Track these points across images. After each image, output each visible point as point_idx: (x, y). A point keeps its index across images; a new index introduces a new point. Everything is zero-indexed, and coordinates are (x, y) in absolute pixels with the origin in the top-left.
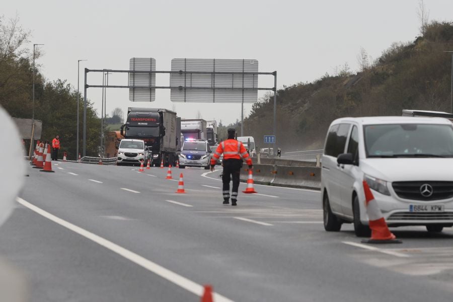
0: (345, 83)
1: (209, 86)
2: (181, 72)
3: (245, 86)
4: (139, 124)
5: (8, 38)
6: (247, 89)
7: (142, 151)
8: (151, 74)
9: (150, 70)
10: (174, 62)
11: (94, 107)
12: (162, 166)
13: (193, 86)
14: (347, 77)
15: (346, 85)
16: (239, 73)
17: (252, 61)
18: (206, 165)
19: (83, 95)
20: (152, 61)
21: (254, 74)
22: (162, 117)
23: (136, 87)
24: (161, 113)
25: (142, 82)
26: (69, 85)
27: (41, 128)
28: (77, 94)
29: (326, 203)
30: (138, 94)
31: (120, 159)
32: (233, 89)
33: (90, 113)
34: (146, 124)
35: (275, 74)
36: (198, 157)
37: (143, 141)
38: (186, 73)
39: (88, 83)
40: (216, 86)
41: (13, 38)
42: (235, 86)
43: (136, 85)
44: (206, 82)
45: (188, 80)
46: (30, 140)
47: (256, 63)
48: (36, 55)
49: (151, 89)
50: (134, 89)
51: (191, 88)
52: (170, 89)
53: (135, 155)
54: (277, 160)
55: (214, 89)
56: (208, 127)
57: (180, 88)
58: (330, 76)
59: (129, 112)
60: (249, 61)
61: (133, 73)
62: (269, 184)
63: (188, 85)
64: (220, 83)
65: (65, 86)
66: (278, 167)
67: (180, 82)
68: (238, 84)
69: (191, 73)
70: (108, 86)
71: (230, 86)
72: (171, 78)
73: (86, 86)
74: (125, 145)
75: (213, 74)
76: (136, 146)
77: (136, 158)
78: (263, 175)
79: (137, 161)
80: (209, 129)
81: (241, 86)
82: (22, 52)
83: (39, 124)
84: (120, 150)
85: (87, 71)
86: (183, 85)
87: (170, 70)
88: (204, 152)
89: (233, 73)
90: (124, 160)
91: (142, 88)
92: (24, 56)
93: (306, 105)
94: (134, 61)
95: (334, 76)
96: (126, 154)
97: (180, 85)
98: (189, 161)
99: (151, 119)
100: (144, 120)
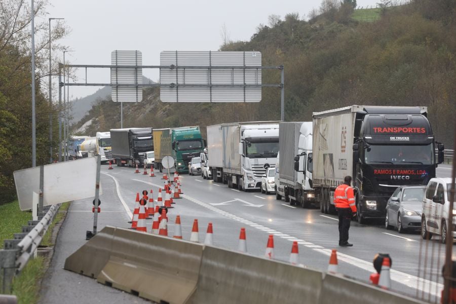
1: (205, 82)
2: (172, 67)
3: (247, 83)
4: (392, 138)
6: (250, 86)
8: (137, 69)
9: (135, 65)
10: (164, 54)
13: (187, 83)
16: (240, 68)
20: (137, 54)
21: (257, 68)
23: (120, 85)
25: (127, 79)
30: (122, 93)
32: (232, 86)
34: (407, 139)
38: (178, 67)
40: (213, 83)
42: (235, 83)
43: (119, 82)
44: (201, 78)
45: (180, 75)
47: (258, 55)
49: (138, 87)
50: (117, 87)
51: (184, 86)
55: (210, 87)
57: (172, 86)
61: (116, 68)
63: (180, 82)
64: (218, 79)
67: (171, 79)
68: (238, 80)
69: (184, 68)
71: (229, 83)
72: (161, 73)
73: (62, 85)
75: (210, 68)
81: (242, 83)
85: (61, 66)
86: (175, 83)
87: (159, 65)
89: (233, 68)
91: (127, 86)
94: (116, 54)
97: (172, 82)
99: (415, 129)
100: (401, 131)
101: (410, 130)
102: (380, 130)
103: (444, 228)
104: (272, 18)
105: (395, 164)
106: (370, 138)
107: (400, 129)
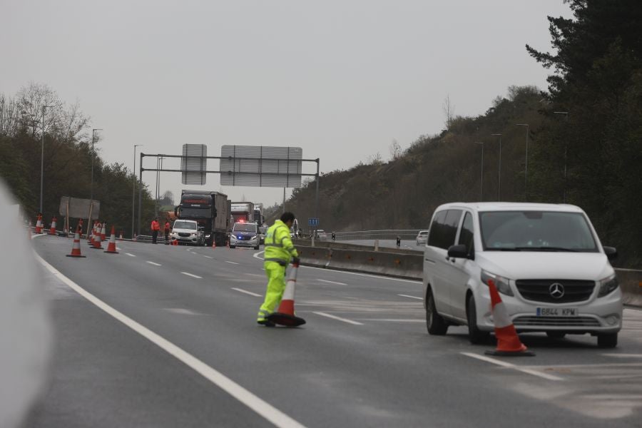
0: (378, 171)
1: (256, 171)
2: (230, 158)
3: (290, 172)
4: (192, 205)
5: (69, 123)
6: (292, 174)
7: (195, 231)
8: (203, 159)
9: (201, 156)
10: (224, 148)
11: (149, 189)
12: (214, 246)
13: (242, 171)
14: (379, 166)
15: (378, 173)
16: (286, 160)
17: (297, 148)
18: (256, 246)
19: (138, 178)
20: (203, 147)
21: (298, 160)
22: (214, 199)
23: (188, 171)
24: (213, 196)
25: (194, 166)
26: (125, 168)
27: (98, 208)
28: (134, 177)
29: (429, 302)
30: (190, 177)
31: (174, 238)
32: (278, 175)
33: (145, 194)
34: (199, 206)
35: (317, 161)
36: (248, 238)
37: (195, 222)
38: (235, 158)
39: (143, 167)
40: (263, 172)
41: (73, 124)
42: (281, 172)
43: (188, 169)
44: (254, 168)
45: (237, 167)
46: (88, 220)
47: (300, 150)
48: (95, 140)
49: (203, 173)
50: (186, 173)
51: (240, 173)
52: (219, 174)
53: (188, 235)
54: (332, 243)
55: (260, 174)
56: (255, 209)
57: (230, 173)
58: (364, 164)
59: (183, 194)
60: (294, 149)
61: (186, 158)
62: (324, 267)
63: (237, 170)
64: (266, 168)
65: (122, 169)
66: (334, 250)
67: (229, 167)
68: (283, 170)
69: (240, 159)
70: (162, 170)
71: (276, 172)
72: (221, 163)
73: (142, 170)
74: (179, 226)
75: (260, 160)
76: (189, 226)
77: (189, 238)
78: (318, 258)
79: (190, 241)
80: (256, 211)
81: (286, 172)
82: (82, 136)
83: (97, 204)
84: (174, 230)
85: (142, 155)
86: (232, 170)
87: (220, 156)
88: (254, 234)
89: (279, 160)
90: (178, 240)
91: (194, 172)
92: (84, 140)
93: (341, 191)
94: (186, 147)
95: (367, 164)
96: (180, 234)
97: (229, 170)
98: (239, 241)
101: (201, 202)
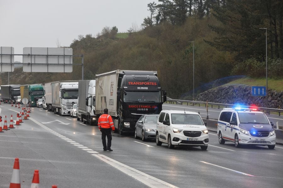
1: (45, 62)
2: (29, 55)
3: (65, 63)
4: (139, 88)
6: (67, 64)
7: (204, 127)
8: (12, 56)
9: (11, 54)
10: (25, 49)
13: (36, 63)
16: (62, 56)
20: (12, 49)
21: (70, 56)
23: (3, 63)
25: (7, 60)
30: (4, 67)
32: (58, 65)
34: (147, 88)
38: (32, 55)
40: (49, 63)
42: (60, 63)
44: (43, 61)
45: (33, 59)
47: (71, 50)
49: (12, 65)
51: (35, 64)
52: (23, 65)
55: (48, 65)
61: (1, 55)
63: (33, 62)
64: (51, 61)
68: (61, 62)
69: (35, 55)
71: (57, 63)
72: (24, 58)
75: (47, 56)
79: (201, 142)
81: (63, 63)
84: (173, 126)
86: (30, 63)
87: (23, 54)
89: (59, 56)
90: (183, 141)
91: (7, 64)
94: (1, 48)
96: (186, 133)
97: (28, 62)
98: (254, 139)
99: (151, 83)
100: (143, 84)
101: (148, 84)
102: (132, 83)
103: (169, 140)
104: (80, 36)
105: (140, 102)
106: (127, 87)
107: (143, 83)
